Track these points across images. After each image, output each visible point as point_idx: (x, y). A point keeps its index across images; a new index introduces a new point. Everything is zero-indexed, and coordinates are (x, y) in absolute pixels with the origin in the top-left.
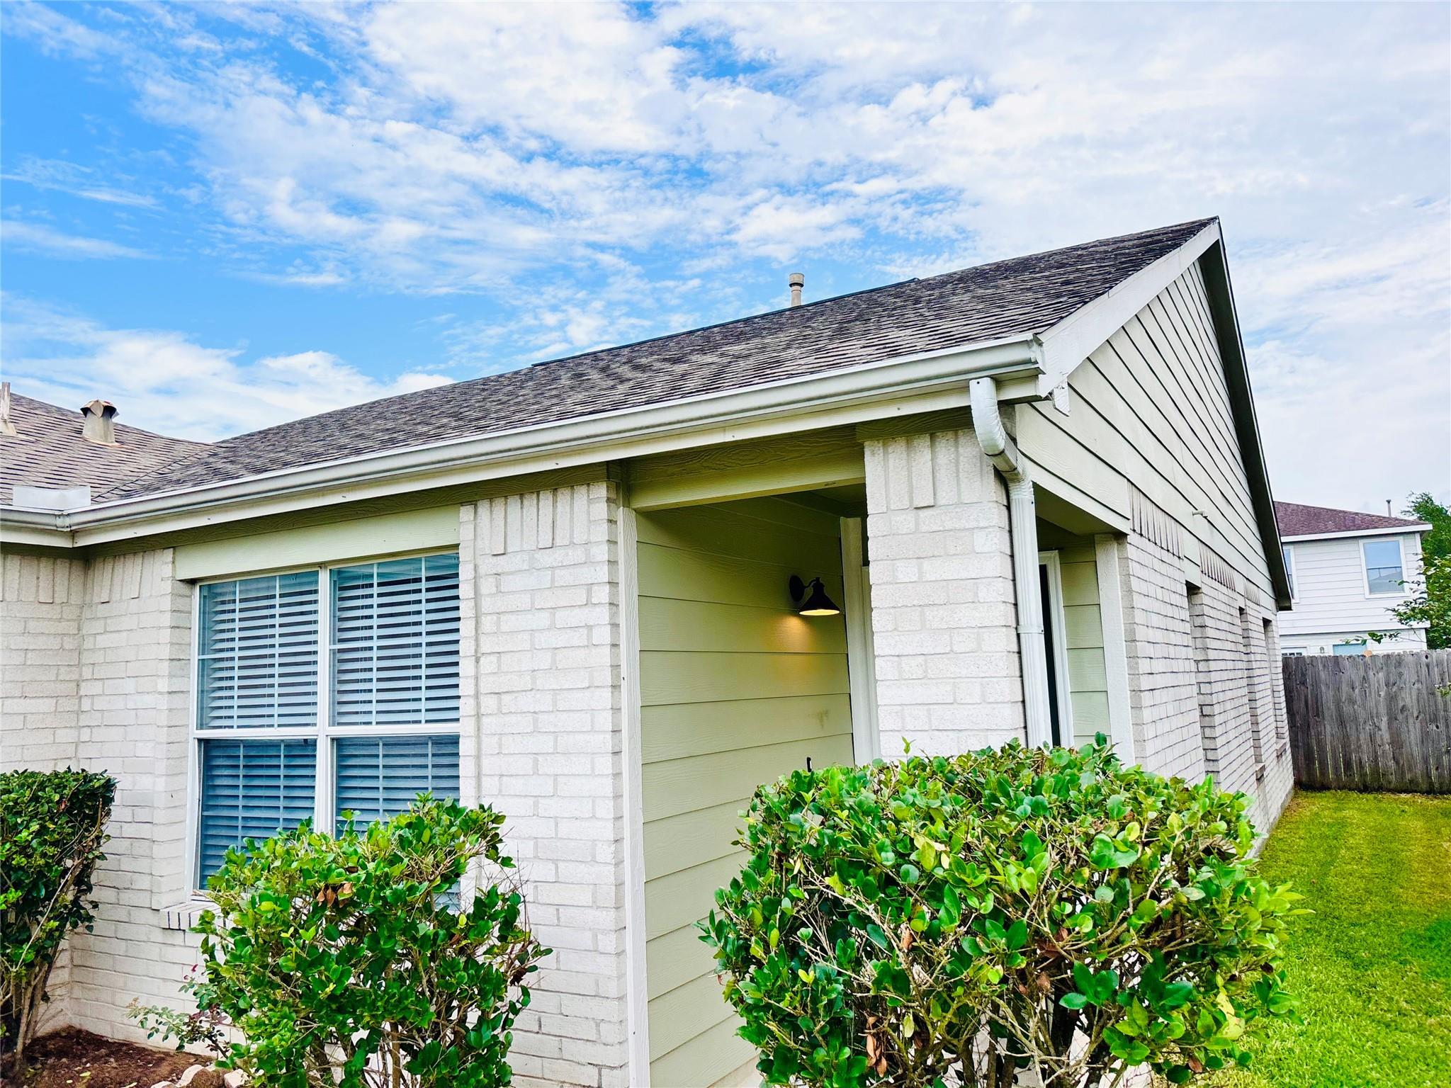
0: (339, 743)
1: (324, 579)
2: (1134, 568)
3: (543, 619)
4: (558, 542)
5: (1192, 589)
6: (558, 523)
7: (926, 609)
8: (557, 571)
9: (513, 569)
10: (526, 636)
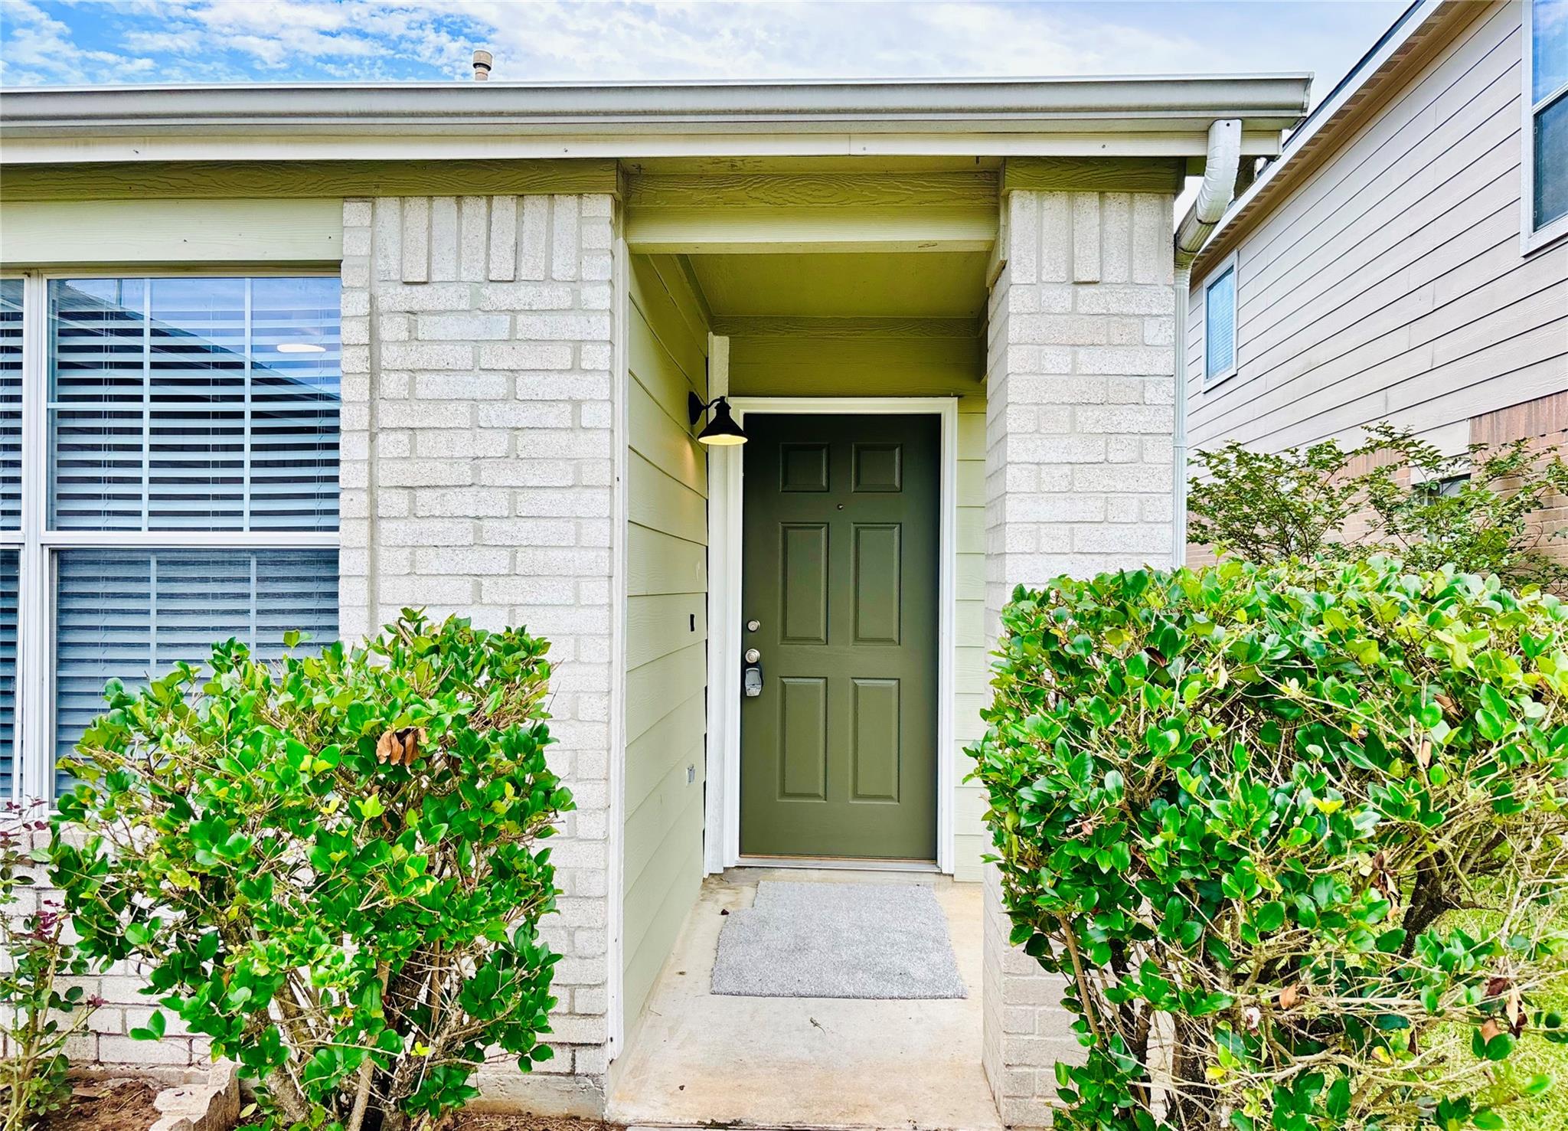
0: (61, 556)
1: (36, 296)
3: (496, 385)
4: (524, 273)
6: (526, 245)
7: (1078, 408)
8: (521, 318)
9: (442, 308)
10: (464, 408)
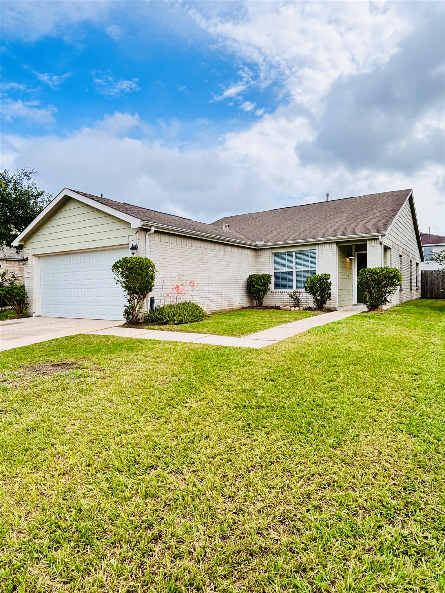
0: (296, 272)
1: (294, 253)
2: (392, 252)
5: (400, 256)
6: (330, 247)
9: (324, 252)
10: (325, 259)
